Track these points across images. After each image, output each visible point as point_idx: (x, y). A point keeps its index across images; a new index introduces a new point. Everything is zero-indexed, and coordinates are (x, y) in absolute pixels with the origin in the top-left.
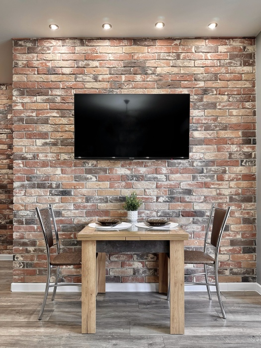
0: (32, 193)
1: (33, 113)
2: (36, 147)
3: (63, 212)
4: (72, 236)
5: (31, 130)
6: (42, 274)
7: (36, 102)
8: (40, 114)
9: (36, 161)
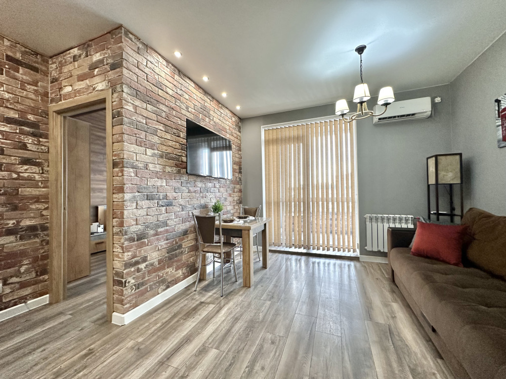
0: (143, 205)
1: (143, 119)
2: (146, 156)
3: (168, 222)
4: (174, 243)
5: (142, 137)
6: (153, 289)
7: (146, 109)
8: (149, 123)
9: (146, 171)
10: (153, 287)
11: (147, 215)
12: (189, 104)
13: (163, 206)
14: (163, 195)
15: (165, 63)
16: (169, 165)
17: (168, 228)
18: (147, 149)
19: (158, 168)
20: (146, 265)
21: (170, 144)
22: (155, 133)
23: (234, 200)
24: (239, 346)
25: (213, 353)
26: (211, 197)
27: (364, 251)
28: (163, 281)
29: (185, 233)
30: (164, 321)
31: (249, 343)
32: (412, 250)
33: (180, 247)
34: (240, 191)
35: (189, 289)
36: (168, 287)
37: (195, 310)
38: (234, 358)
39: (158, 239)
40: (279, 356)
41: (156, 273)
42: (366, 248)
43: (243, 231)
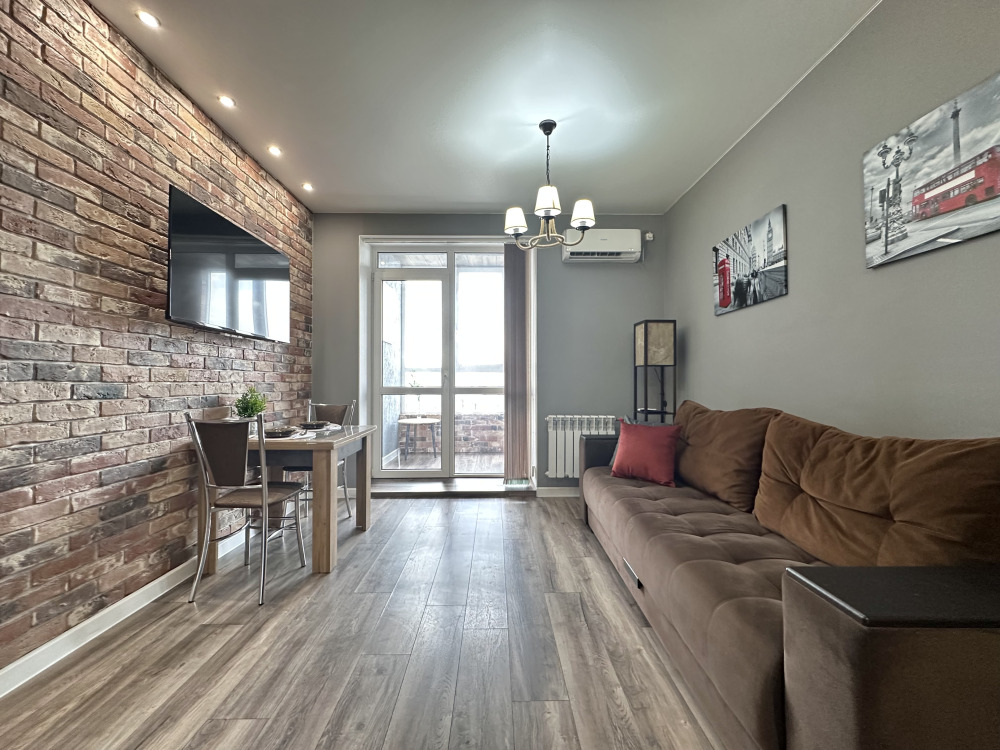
0: (19, 395)
1: (28, 161)
2: (36, 263)
3: (105, 438)
4: (124, 491)
5: (21, 208)
6: (49, 618)
7: (39, 135)
8: (49, 175)
9: (34, 301)
10: (52, 612)
11: (35, 420)
12: (178, 152)
13: (89, 398)
14: (90, 370)
15: (105, 30)
16: (113, 293)
17: (104, 454)
18: (39, 245)
19: (76, 298)
20: (28, 557)
21: (117, 242)
22: (68, 203)
23: (291, 390)
24: (306, 698)
25: (239, 729)
26: (233, 379)
27: (543, 481)
28: (85, 594)
29: (159, 467)
30: (89, 691)
31: (328, 685)
32: (614, 468)
33: (142, 500)
34: (307, 370)
35: (167, 603)
36: (101, 606)
37: (187, 646)
38: (292, 724)
39: (69, 485)
40: (394, 692)
41: (63, 575)
42: (547, 473)
43: (314, 454)
